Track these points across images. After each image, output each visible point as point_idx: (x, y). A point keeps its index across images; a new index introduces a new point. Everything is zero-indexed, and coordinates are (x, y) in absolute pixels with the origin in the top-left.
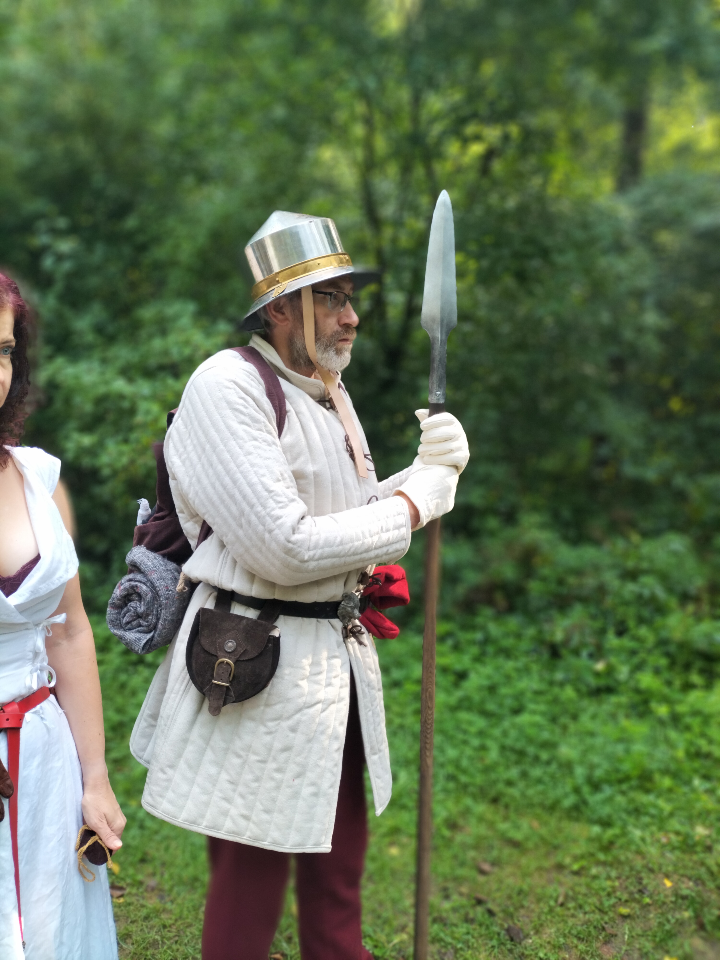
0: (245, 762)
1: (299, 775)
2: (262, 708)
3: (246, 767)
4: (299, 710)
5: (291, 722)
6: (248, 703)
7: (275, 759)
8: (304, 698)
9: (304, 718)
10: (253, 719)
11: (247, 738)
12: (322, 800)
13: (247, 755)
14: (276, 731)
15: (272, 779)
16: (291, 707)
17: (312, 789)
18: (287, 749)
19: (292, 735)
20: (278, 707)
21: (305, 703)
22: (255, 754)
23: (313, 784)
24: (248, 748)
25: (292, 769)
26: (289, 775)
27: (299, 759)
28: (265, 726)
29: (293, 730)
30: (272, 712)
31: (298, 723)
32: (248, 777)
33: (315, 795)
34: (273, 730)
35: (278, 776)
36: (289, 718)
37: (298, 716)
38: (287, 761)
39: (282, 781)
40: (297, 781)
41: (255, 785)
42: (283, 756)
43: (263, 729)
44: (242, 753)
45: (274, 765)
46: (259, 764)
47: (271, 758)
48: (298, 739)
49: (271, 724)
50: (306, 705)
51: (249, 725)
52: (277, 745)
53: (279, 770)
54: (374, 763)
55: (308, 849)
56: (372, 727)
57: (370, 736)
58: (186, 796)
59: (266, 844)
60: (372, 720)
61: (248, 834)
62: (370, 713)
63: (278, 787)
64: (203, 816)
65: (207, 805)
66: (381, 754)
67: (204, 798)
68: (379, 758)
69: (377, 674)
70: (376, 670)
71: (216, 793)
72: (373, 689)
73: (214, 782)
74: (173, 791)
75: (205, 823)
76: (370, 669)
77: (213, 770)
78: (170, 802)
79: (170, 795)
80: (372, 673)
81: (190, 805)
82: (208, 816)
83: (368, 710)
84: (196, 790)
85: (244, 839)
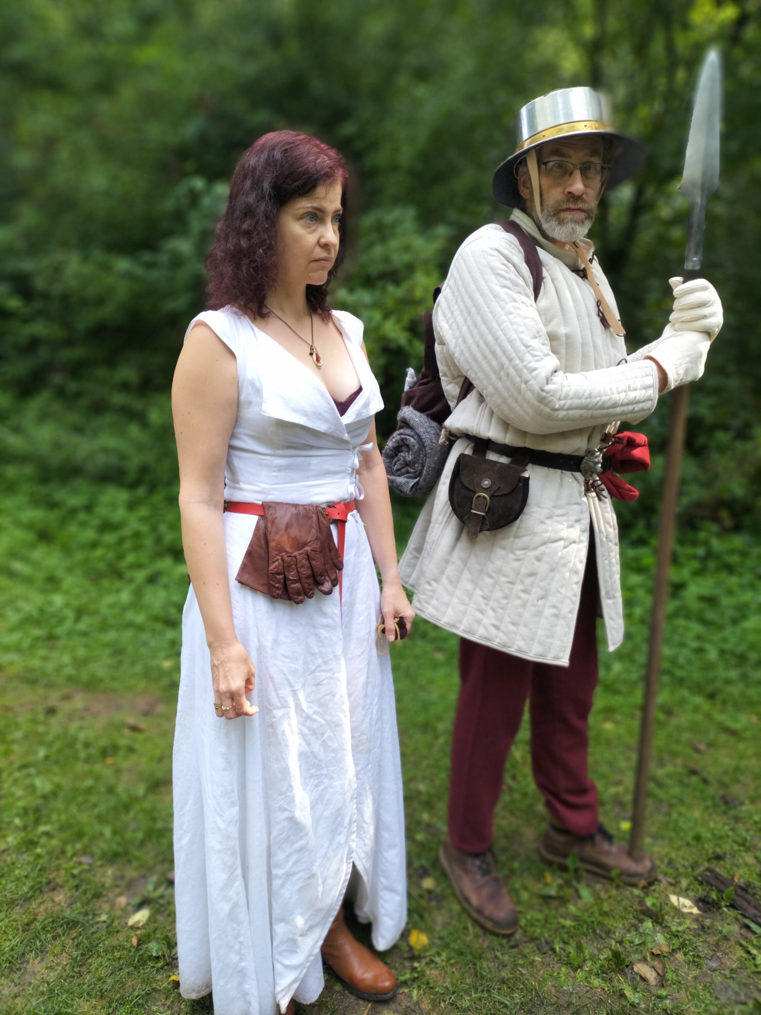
0: (496, 583)
1: (542, 598)
2: (511, 539)
3: (497, 586)
4: (544, 543)
5: (536, 553)
6: (500, 533)
7: (522, 582)
8: (548, 534)
9: (548, 551)
10: (504, 548)
11: (499, 563)
12: (562, 622)
13: (498, 577)
14: (523, 559)
15: (519, 598)
16: (537, 540)
17: (553, 611)
18: (532, 574)
19: (537, 563)
20: (526, 539)
21: (549, 538)
22: (505, 576)
23: (554, 607)
24: (499, 571)
25: (537, 592)
26: (533, 597)
27: (543, 584)
28: (514, 554)
29: (539, 559)
30: (519, 543)
31: (543, 554)
32: (499, 594)
33: (556, 616)
34: (521, 557)
35: (524, 596)
36: (535, 549)
37: (543, 548)
38: (532, 585)
39: (527, 601)
40: (540, 603)
41: (504, 601)
42: (529, 580)
43: (512, 556)
44: (494, 575)
45: (521, 587)
46: (508, 585)
47: (518, 581)
48: (542, 568)
49: (519, 553)
50: (550, 540)
51: (500, 552)
52: (524, 570)
53: (525, 591)
54: (609, 606)
55: (549, 660)
56: (608, 574)
57: (606, 581)
58: (447, 604)
59: (512, 651)
60: (608, 567)
61: (498, 640)
62: (607, 562)
63: (524, 606)
64: (461, 622)
65: (464, 613)
66: (615, 600)
67: (462, 608)
68: (614, 603)
69: (614, 529)
70: (614, 526)
71: (472, 605)
72: (611, 541)
73: (470, 596)
74: (437, 600)
75: (462, 628)
76: (609, 524)
77: (469, 587)
78: (435, 608)
79: (434, 602)
80: (610, 527)
81: (450, 612)
82: (465, 622)
83: (605, 558)
84: (455, 600)
85: (494, 644)
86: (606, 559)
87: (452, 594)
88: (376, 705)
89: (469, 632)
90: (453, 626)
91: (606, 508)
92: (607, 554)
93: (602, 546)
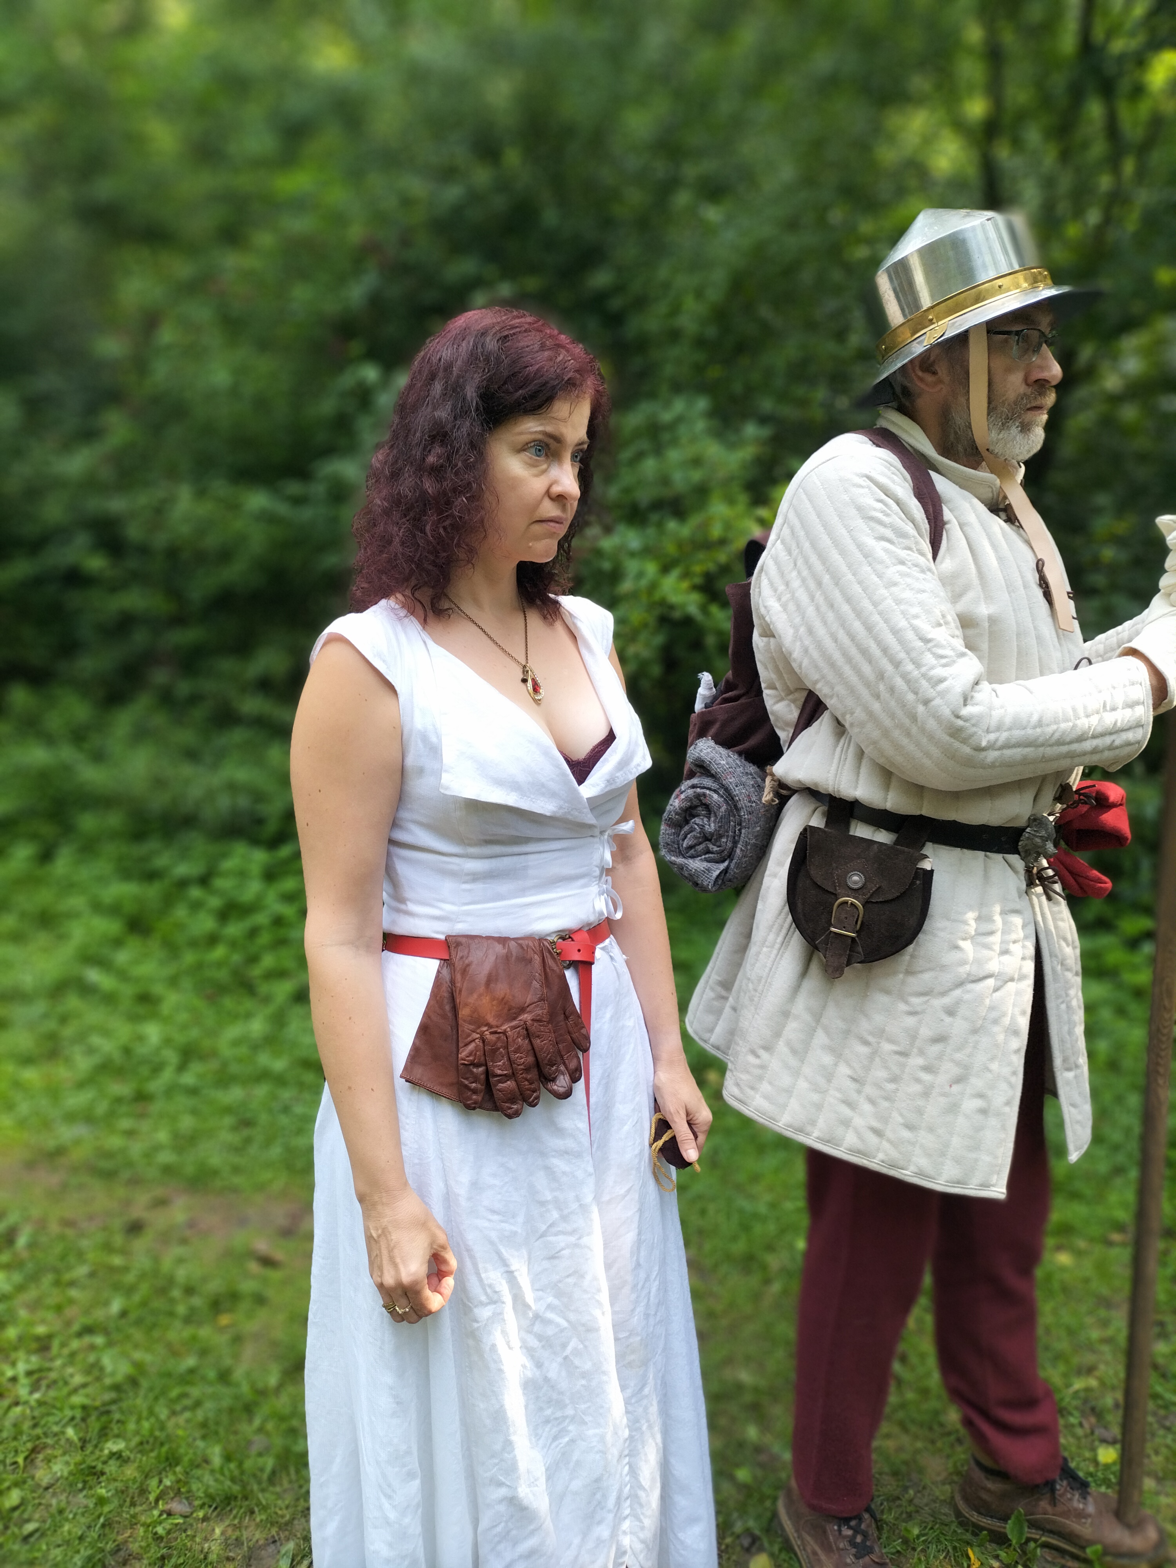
0: (875, 1053)
1: (959, 1080)
2: (901, 976)
3: (877, 1059)
4: (960, 984)
5: (947, 1000)
6: (880, 967)
7: (921, 1052)
8: (967, 968)
9: (967, 997)
10: (887, 992)
11: (879, 1019)
12: (993, 1121)
13: (879, 1043)
14: (923, 1012)
15: (918, 1080)
16: (947, 978)
17: (979, 1103)
18: (940, 1039)
19: (948, 1020)
20: (927, 976)
21: (969, 975)
22: (891, 1041)
23: (981, 1096)
24: (881, 1033)
25: (948, 1070)
26: (942, 1079)
27: (959, 1056)
28: (906, 1002)
29: (951, 1012)
30: (915, 983)
31: (958, 1002)
32: (880, 1074)
33: (984, 1112)
34: (919, 1009)
35: (926, 1077)
36: (943, 994)
37: (958, 992)
38: (940, 1057)
39: (932, 1086)
40: (956, 1088)
41: (890, 1086)
42: (936, 1048)
43: (902, 1007)
44: (870, 1039)
45: (920, 1061)
46: (897, 1057)
47: (915, 1050)
48: (958, 1026)
49: (916, 1001)
50: (971, 978)
51: (881, 999)
52: (925, 1032)
53: (927, 1069)
54: (1068, 1083)
55: (972, 1190)
56: (1066, 1028)
57: (1062, 1041)
58: (789, 1092)
59: (908, 1175)
60: (1065, 1017)
61: (881, 1156)
62: (1063, 1006)
63: (926, 1094)
64: (813, 1123)
65: (819, 1107)
66: (1079, 1071)
67: (815, 1097)
68: (1076, 1077)
69: (1074, 948)
70: (1073, 942)
71: (832, 1092)
72: (1068, 970)
73: (829, 1077)
74: (770, 1083)
75: (816, 1134)
76: (1065, 940)
77: (827, 1059)
78: (766, 1097)
79: (765, 1087)
80: (1068, 945)
81: (794, 1104)
82: (821, 1123)
83: (1060, 1000)
84: (802, 1084)
85: (874, 1164)
86: (1063, 1002)
87: (796, 1073)
88: (655, 1280)
89: (828, 1141)
90: (801, 1130)
91: (1060, 912)
92: (1063, 993)
93: (1056, 980)
